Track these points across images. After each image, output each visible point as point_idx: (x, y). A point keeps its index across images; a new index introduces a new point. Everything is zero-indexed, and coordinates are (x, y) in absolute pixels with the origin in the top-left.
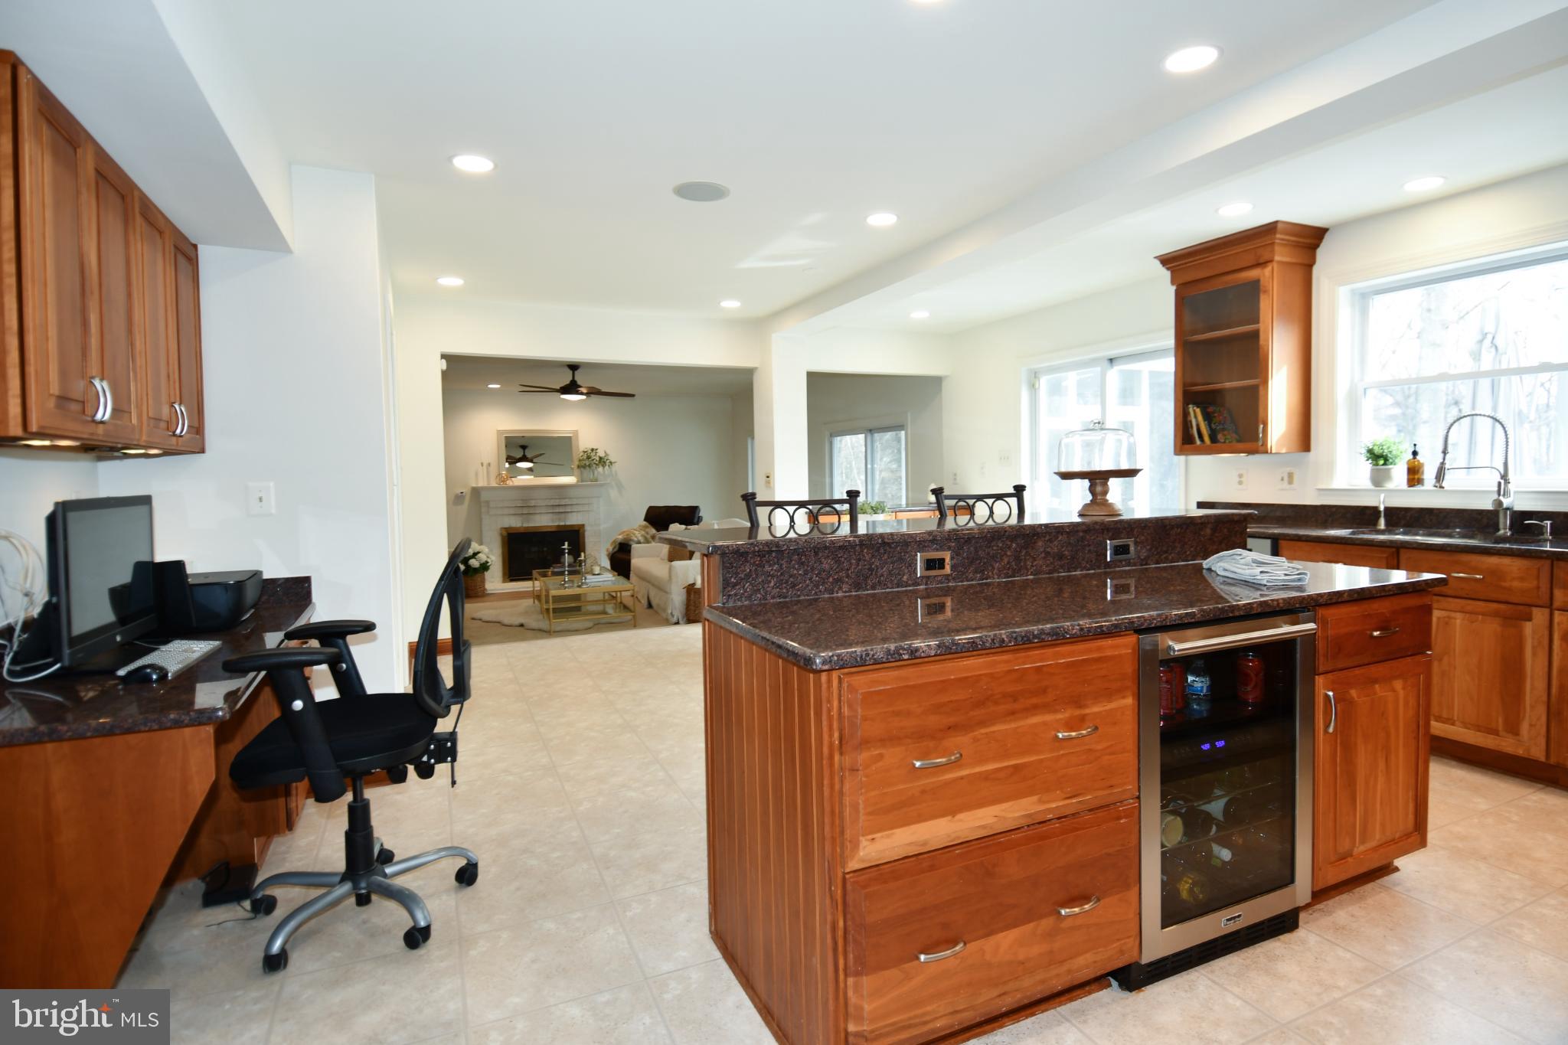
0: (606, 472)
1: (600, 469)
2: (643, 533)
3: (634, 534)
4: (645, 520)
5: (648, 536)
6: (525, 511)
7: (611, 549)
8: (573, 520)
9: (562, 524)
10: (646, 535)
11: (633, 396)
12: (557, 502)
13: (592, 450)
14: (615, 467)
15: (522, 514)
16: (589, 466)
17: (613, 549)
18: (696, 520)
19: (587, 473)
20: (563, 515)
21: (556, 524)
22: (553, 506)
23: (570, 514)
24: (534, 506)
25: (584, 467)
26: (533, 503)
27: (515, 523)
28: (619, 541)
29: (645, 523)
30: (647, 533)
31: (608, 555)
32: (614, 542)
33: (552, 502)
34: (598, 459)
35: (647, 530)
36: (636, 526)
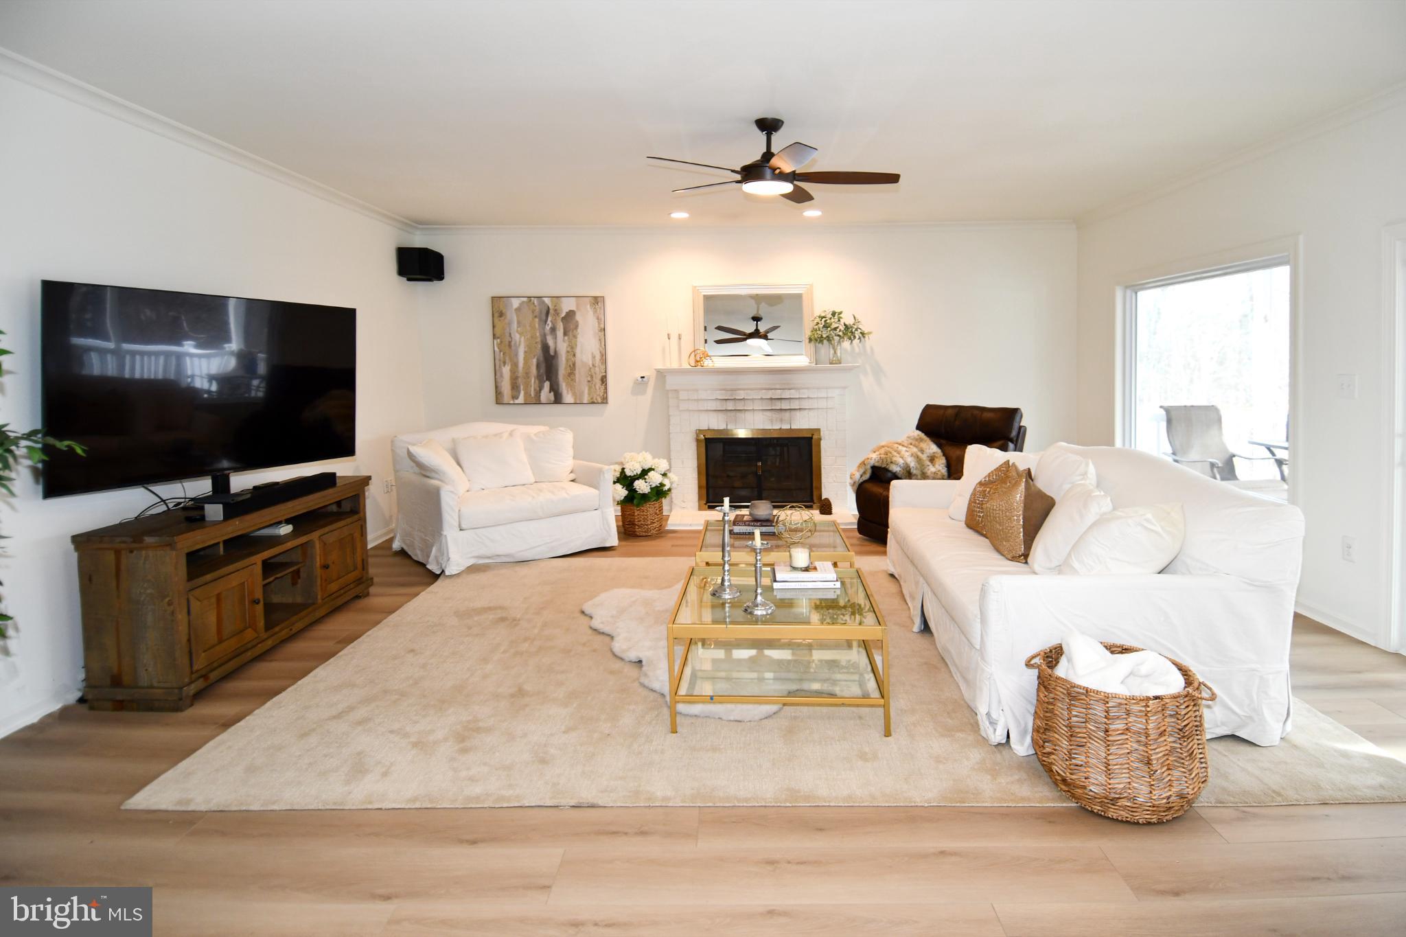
0: (857, 350)
1: (846, 344)
2: (915, 450)
3: (899, 453)
4: (918, 428)
5: (924, 457)
6: (730, 406)
7: (857, 476)
8: (801, 423)
9: (786, 426)
10: (919, 454)
11: (893, 178)
12: (778, 394)
13: (834, 314)
14: (868, 341)
15: (726, 410)
16: (829, 339)
17: (861, 476)
18: (1014, 434)
19: (825, 349)
20: (787, 414)
21: (777, 427)
22: (771, 399)
23: (798, 413)
24: (744, 399)
25: (820, 340)
26: (741, 395)
27: (715, 423)
28: (872, 462)
29: (918, 432)
30: (922, 451)
31: (853, 485)
32: (863, 463)
33: (770, 394)
34: (842, 328)
35: (923, 445)
36: (902, 438)
